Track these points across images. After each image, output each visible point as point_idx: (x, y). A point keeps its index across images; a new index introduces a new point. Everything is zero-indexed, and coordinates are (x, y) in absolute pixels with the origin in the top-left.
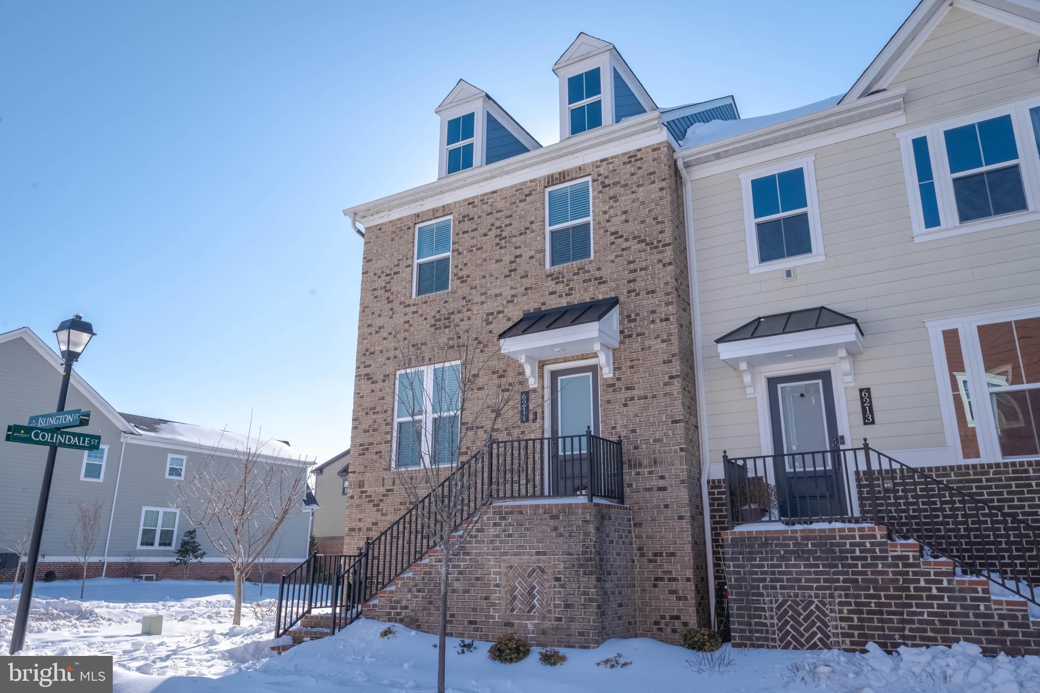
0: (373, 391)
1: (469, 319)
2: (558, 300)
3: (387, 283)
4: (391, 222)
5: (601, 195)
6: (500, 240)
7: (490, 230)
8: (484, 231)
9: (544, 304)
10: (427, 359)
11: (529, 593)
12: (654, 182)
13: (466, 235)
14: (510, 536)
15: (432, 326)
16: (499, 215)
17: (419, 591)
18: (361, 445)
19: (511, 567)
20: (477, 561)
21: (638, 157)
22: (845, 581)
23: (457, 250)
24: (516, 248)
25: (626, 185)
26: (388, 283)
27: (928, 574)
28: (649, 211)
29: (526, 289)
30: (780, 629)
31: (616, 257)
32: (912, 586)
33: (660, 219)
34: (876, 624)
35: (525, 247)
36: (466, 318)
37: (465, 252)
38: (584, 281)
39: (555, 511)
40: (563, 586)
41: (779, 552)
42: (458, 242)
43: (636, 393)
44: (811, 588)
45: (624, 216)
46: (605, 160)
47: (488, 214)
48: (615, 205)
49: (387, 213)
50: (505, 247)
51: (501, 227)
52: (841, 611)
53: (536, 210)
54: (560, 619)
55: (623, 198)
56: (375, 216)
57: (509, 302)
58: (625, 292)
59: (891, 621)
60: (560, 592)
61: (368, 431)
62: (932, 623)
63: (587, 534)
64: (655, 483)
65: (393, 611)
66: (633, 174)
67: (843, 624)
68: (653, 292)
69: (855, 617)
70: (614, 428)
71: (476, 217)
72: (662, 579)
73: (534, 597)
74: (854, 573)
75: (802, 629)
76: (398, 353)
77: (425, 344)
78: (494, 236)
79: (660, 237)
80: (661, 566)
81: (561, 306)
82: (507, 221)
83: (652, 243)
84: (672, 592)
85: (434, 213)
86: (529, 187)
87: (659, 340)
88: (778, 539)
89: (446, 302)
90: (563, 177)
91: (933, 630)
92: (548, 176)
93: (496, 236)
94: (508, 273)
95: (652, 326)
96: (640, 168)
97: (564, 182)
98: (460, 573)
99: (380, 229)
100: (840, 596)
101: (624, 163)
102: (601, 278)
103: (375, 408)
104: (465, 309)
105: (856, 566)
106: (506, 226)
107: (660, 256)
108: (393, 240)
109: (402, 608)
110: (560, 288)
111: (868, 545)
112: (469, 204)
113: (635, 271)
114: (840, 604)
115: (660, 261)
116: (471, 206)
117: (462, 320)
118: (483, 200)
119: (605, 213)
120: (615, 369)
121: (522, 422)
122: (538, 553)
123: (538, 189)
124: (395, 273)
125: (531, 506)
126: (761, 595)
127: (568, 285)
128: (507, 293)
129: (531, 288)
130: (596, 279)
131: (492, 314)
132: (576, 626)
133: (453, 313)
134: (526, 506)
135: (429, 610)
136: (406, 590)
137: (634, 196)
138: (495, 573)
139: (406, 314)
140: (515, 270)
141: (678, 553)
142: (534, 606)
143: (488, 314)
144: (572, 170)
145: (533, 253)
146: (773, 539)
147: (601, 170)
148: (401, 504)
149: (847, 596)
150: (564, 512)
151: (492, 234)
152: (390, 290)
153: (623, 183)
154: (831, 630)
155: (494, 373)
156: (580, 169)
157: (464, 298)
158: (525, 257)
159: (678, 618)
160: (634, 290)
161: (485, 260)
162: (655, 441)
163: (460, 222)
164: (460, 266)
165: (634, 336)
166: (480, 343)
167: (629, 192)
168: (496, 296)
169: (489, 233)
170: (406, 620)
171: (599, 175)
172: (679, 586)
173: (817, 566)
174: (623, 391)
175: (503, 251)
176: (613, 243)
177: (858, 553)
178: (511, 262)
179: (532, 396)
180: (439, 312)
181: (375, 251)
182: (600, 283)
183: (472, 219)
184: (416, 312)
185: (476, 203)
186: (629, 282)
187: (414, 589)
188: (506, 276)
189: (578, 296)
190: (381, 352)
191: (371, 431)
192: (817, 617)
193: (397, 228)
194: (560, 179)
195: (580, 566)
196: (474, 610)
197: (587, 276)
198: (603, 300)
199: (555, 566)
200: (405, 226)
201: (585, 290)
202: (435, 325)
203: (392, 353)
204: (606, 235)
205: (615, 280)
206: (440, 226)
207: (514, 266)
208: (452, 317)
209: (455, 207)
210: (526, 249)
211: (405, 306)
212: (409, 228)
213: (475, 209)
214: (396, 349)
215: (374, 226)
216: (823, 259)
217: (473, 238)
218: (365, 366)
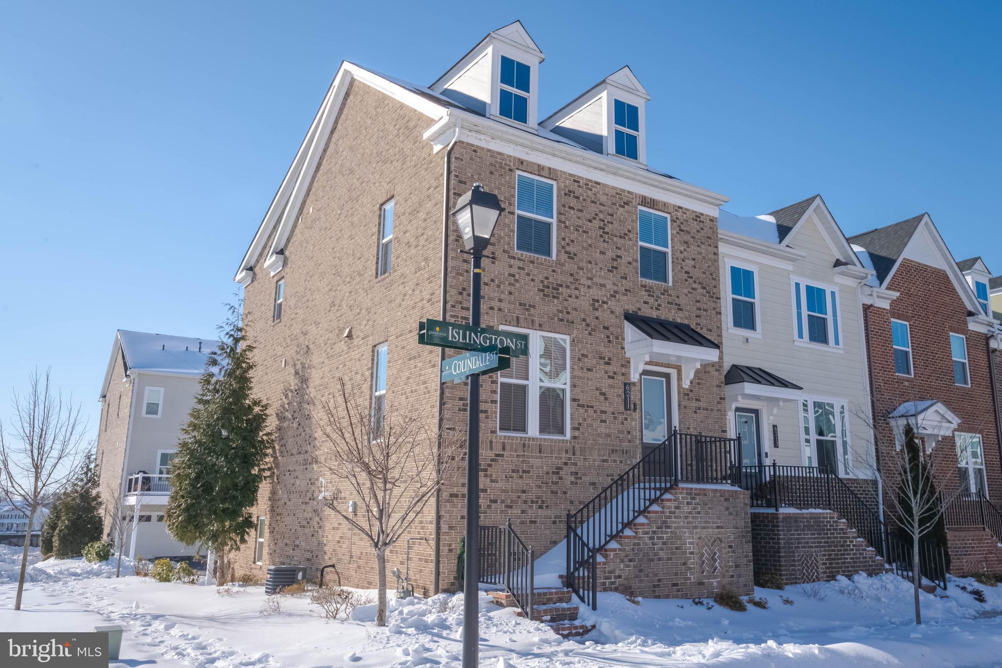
1: (577, 297)
2: (650, 310)
4: (489, 150)
5: (677, 235)
6: (603, 232)
7: (594, 218)
8: (589, 217)
9: (639, 309)
10: (537, 324)
11: (713, 558)
12: (710, 245)
13: (572, 212)
14: (699, 513)
15: (540, 290)
16: (602, 208)
17: (630, 561)
19: (700, 538)
20: (676, 534)
21: (701, 220)
22: (824, 542)
24: (617, 248)
25: (694, 238)
27: (850, 537)
28: (708, 267)
29: (626, 290)
30: (801, 572)
31: (689, 292)
32: (845, 544)
33: (714, 276)
34: (834, 565)
35: (625, 250)
36: (573, 296)
37: (572, 228)
38: (668, 303)
39: (727, 495)
40: (734, 552)
41: (801, 526)
43: (701, 404)
44: (812, 547)
45: (693, 262)
46: (681, 208)
47: (592, 202)
48: (688, 249)
49: (489, 139)
51: (604, 221)
52: (823, 560)
53: (632, 221)
54: (733, 576)
55: (692, 247)
56: (473, 134)
57: (612, 296)
60: (732, 557)
62: (851, 563)
65: (607, 581)
66: (698, 231)
67: (824, 566)
68: (709, 330)
69: (828, 562)
70: (688, 428)
71: (581, 198)
73: (716, 560)
74: (827, 538)
75: (809, 571)
76: (503, 305)
77: (534, 307)
78: (598, 226)
79: (714, 290)
81: (653, 316)
83: (710, 293)
85: (540, 170)
86: (627, 197)
87: (714, 369)
89: (554, 271)
90: (652, 203)
91: (851, 567)
92: (642, 196)
93: (600, 228)
94: (610, 268)
96: (702, 229)
97: (653, 208)
98: (664, 543)
99: (475, 151)
100: (823, 551)
101: (693, 219)
102: (679, 305)
104: (573, 287)
105: (828, 534)
106: (608, 222)
107: (714, 305)
108: (492, 173)
109: (616, 577)
110: (651, 300)
111: (832, 522)
112: (575, 181)
113: (700, 309)
114: (823, 555)
115: (714, 309)
116: (576, 184)
117: (570, 296)
118: (588, 185)
119: (681, 252)
121: (626, 409)
122: (718, 527)
123: (634, 203)
125: (712, 490)
126: (794, 552)
127: (657, 301)
128: (610, 286)
130: (676, 304)
131: (598, 301)
132: (742, 581)
133: (561, 286)
135: (640, 577)
136: (618, 560)
137: (699, 249)
138: (689, 543)
139: (511, 266)
140: (616, 268)
142: (716, 568)
143: (594, 300)
144: (659, 202)
147: (679, 214)
149: (825, 551)
150: (733, 496)
153: (692, 234)
154: (820, 570)
155: (601, 358)
156: (665, 204)
157: (572, 275)
158: (625, 260)
161: (590, 246)
163: (566, 194)
164: (566, 240)
166: (588, 325)
167: (696, 244)
168: (601, 285)
169: (594, 221)
170: (620, 588)
171: (677, 218)
173: (815, 534)
174: (694, 401)
175: (606, 244)
176: (686, 280)
177: (828, 527)
178: (613, 259)
180: (547, 278)
181: (470, 175)
182: (678, 309)
183: (578, 198)
184: (523, 269)
185: (581, 184)
186: (697, 316)
187: (626, 559)
188: (609, 271)
189: (664, 313)
192: (815, 564)
193: (496, 162)
194: (651, 205)
195: (743, 536)
196: (676, 574)
197: (670, 299)
199: (729, 537)
200: (506, 164)
201: (669, 311)
202: (543, 291)
203: (496, 304)
204: (682, 271)
205: (688, 311)
206: (541, 186)
207: (615, 264)
208: (560, 289)
209: (561, 176)
210: (625, 253)
211: (509, 257)
212: (511, 170)
213: (580, 189)
214: (500, 301)
215: (467, 144)
216: (760, 337)
217: (579, 218)
218: (462, 308)
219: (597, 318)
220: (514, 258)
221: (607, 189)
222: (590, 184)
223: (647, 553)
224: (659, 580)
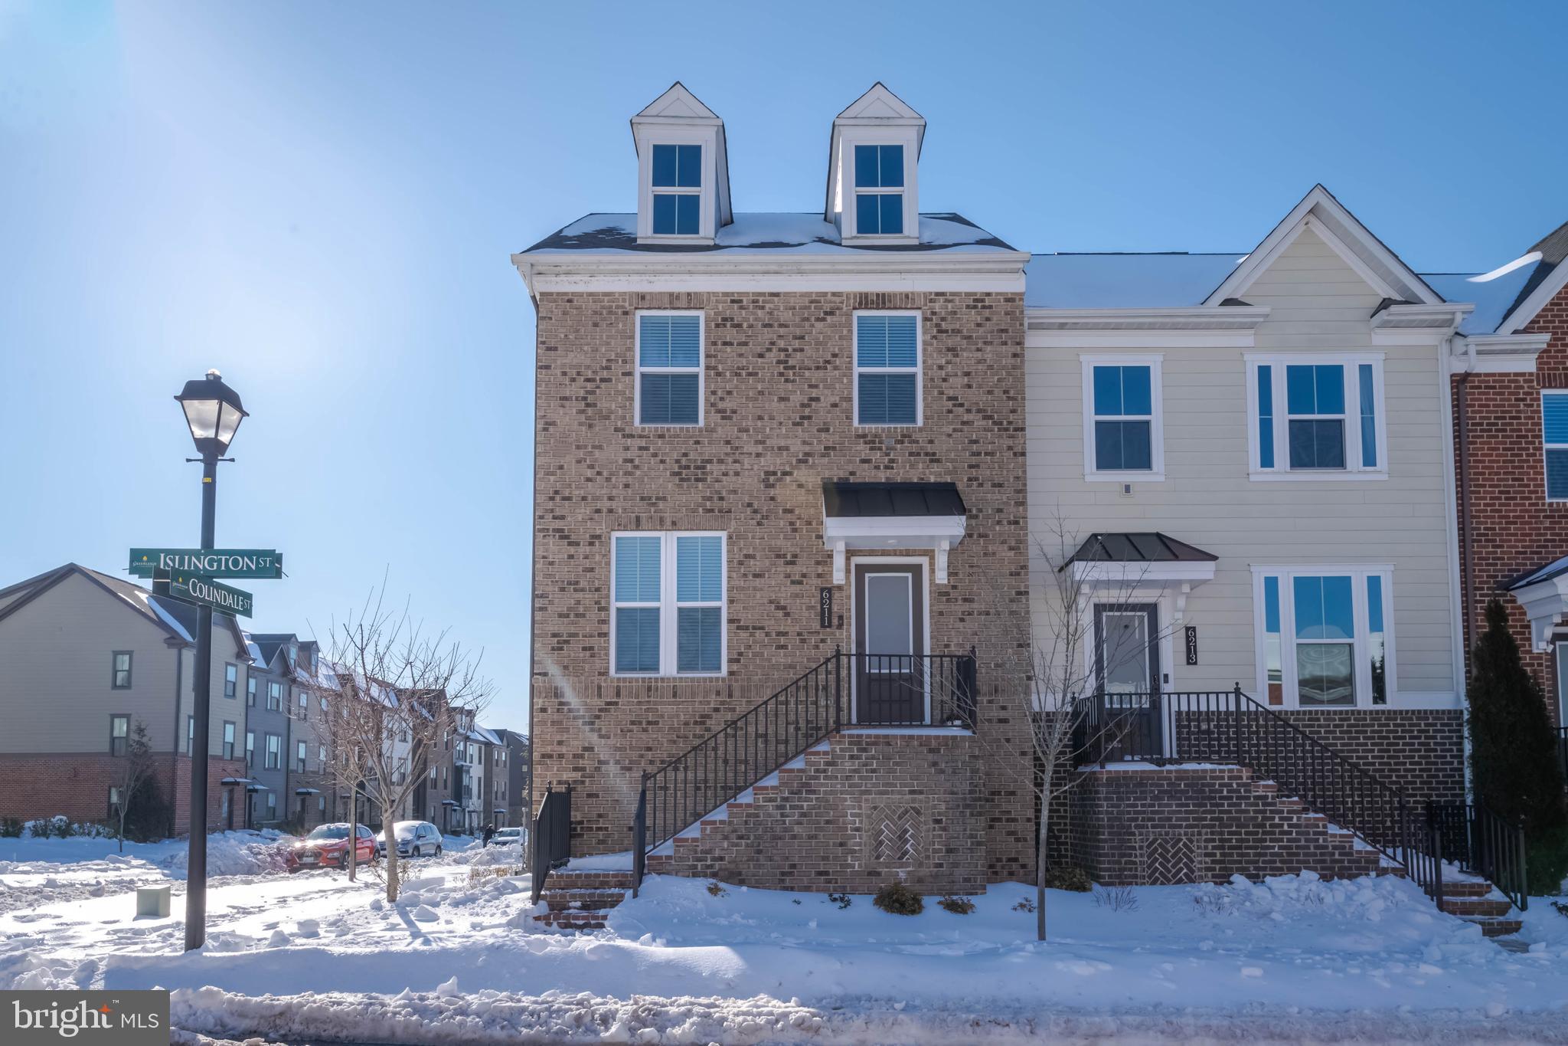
0: (571, 557)
1: (737, 474)
2: (874, 472)
3: (587, 392)
4: (591, 294)
5: (935, 341)
6: (785, 368)
7: (769, 350)
8: (759, 350)
9: (852, 473)
10: (668, 522)
11: (900, 837)
12: (1005, 343)
13: (728, 349)
14: (874, 771)
15: (674, 474)
16: (782, 331)
17: (741, 837)
18: (554, 635)
19: (875, 808)
20: (827, 801)
21: (987, 304)
22: (1212, 819)
23: (715, 368)
24: (811, 386)
25: (970, 337)
26: (593, 393)
27: (1282, 812)
28: (999, 380)
29: (826, 448)
30: (1149, 867)
31: (955, 430)
32: (1268, 823)
33: (1012, 394)
34: (1235, 858)
35: (825, 387)
36: (731, 473)
37: (728, 374)
38: (911, 454)
39: (934, 744)
40: (944, 829)
41: (1153, 792)
42: (715, 356)
43: (975, 606)
44: (1180, 826)
45: (966, 379)
46: (942, 294)
47: (765, 326)
48: (954, 360)
49: (586, 278)
50: (794, 381)
51: (787, 350)
52: (1206, 848)
53: (841, 338)
54: (941, 865)
55: (965, 354)
56: (563, 278)
57: (800, 461)
58: (965, 480)
59: (1248, 855)
60: (940, 836)
61: (568, 616)
62: (1281, 855)
63: (975, 771)
64: (996, 714)
65: (699, 864)
66: (979, 325)
67: (1207, 859)
68: (1000, 485)
69: (1218, 852)
70: (947, 646)
71: (745, 325)
72: (999, 820)
73: (907, 841)
74: (1221, 812)
75: (1169, 866)
76: (614, 504)
77: (664, 499)
78: (775, 360)
79: (1012, 417)
80: (998, 806)
81: (878, 481)
82: (797, 344)
83: (1001, 423)
84: (1010, 833)
85: (673, 300)
86: (831, 302)
87: (1006, 547)
88: (1153, 779)
89: (697, 442)
90: (882, 300)
91: (1281, 862)
92: (861, 294)
93: (779, 362)
94: (798, 420)
95: (997, 528)
96: (988, 319)
97: (883, 308)
98: (804, 815)
99: (570, 301)
100: (1206, 834)
101: (968, 307)
102: (934, 454)
103: (577, 583)
104: (730, 460)
105: (1222, 805)
106: (795, 350)
107: (1010, 442)
108: (596, 325)
109: (714, 859)
110: (877, 456)
111: (1235, 786)
112: (733, 301)
113: (979, 454)
114: (1206, 841)
115: (1010, 448)
116: (736, 306)
117: (725, 474)
118: (757, 302)
119: (941, 368)
120: (950, 574)
121: (823, 626)
122: (912, 792)
123: (845, 309)
124: (602, 380)
125: (903, 737)
126: (1133, 834)
127: (888, 455)
128: (797, 447)
129: (834, 448)
130: (927, 454)
131: (774, 473)
132: (960, 873)
133: (710, 461)
134: (895, 737)
135: (758, 861)
136: (719, 836)
137: (979, 354)
138: (852, 815)
139: (627, 449)
140: (809, 418)
141: (1019, 792)
142: (906, 852)
143: (767, 473)
144: (895, 295)
145: (837, 399)
146: (1149, 778)
147: (937, 307)
148: (633, 723)
149: (1212, 833)
150: (947, 745)
151: (772, 356)
152: (595, 405)
153: (965, 333)
154: (1196, 865)
155: (778, 556)
156: (907, 296)
157: (728, 442)
158: (825, 403)
159: (1016, 860)
160: (976, 479)
161: (761, 393)
162: (997, 665)
163: (717, 326)
164: (720, 393)
165: (975, 537)
166: (755, 511)
167: (974, 347)
168: (780, 448)
169: (767, 355)
170: (722, 873)
171: (934, 313)
172: (1018, 827)
173: (1188, 805)
174: (960, 602)
175: (790, 386)
176: (950, 411)
177: (1225, 793)
178: (803, 405)
179: (836, 595)
180: (685, 455)
181: (562, 336)
182: (932, 461)
183: (739, 326)
184: (646, 449)
185: (745, 303)
186: (971, 467)
187: (734, 836)
188: (795, 424)
189: (901, 471)
190: (584, 499)
191: (572, 616)
192: (1185, 854)
193: (603, 307)
194: (878, 304)
195: (967, 806)
196: (825, 858)
197: (914, 448)
198: (936, 484)
199: (935, 807)
200: (617, 307)
201: (912, 466)
202: (679, 474)
203: (605, 504)
204: (941, 399)
205: (952, 461)
206: (677, 323)
207: (807, 411)
208: (709, 466)
209: (709, 300)
210: (826, 391)
211: (624, 436)
212: (626, 313)
213: (743, 312)
214: (611, 499)
215: (558, 294)
216: (1162, 479)
217: (741, 355)
218: (554, 518)
219: (772, 499)
220: (632, 436)
221: (792, 300)
222: (761, 299)
223: (772, 828)
224: (793, 866)
